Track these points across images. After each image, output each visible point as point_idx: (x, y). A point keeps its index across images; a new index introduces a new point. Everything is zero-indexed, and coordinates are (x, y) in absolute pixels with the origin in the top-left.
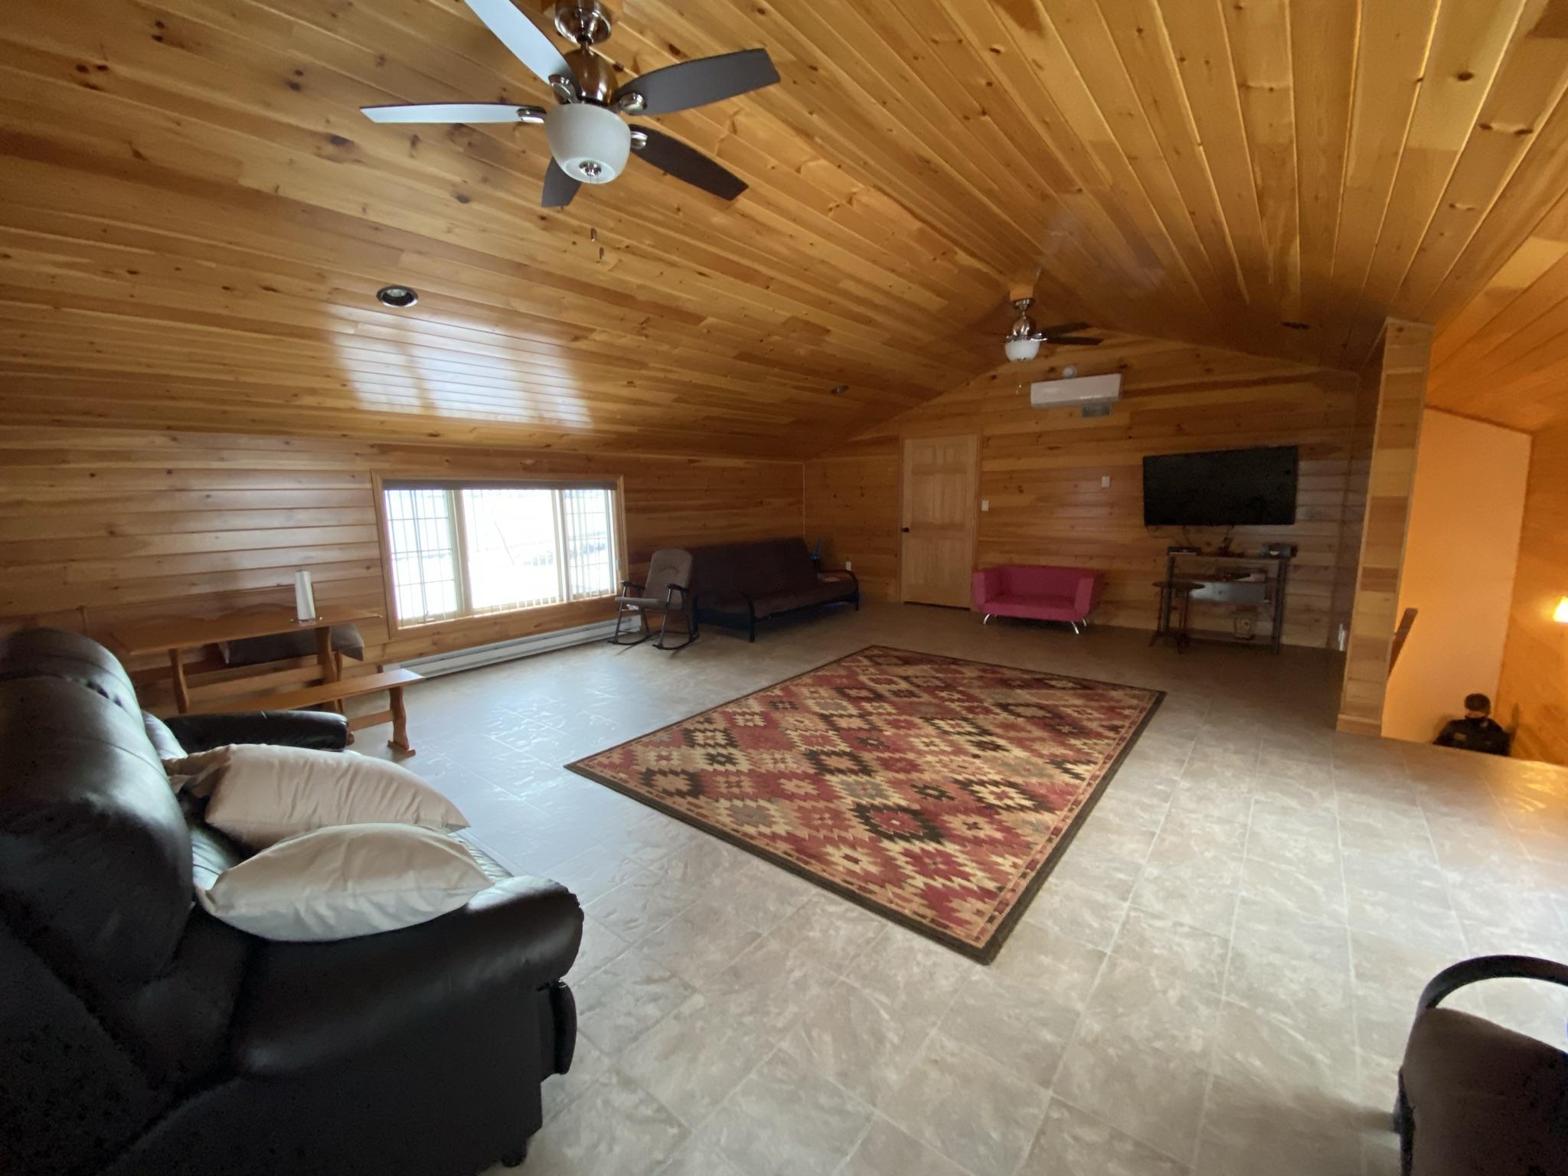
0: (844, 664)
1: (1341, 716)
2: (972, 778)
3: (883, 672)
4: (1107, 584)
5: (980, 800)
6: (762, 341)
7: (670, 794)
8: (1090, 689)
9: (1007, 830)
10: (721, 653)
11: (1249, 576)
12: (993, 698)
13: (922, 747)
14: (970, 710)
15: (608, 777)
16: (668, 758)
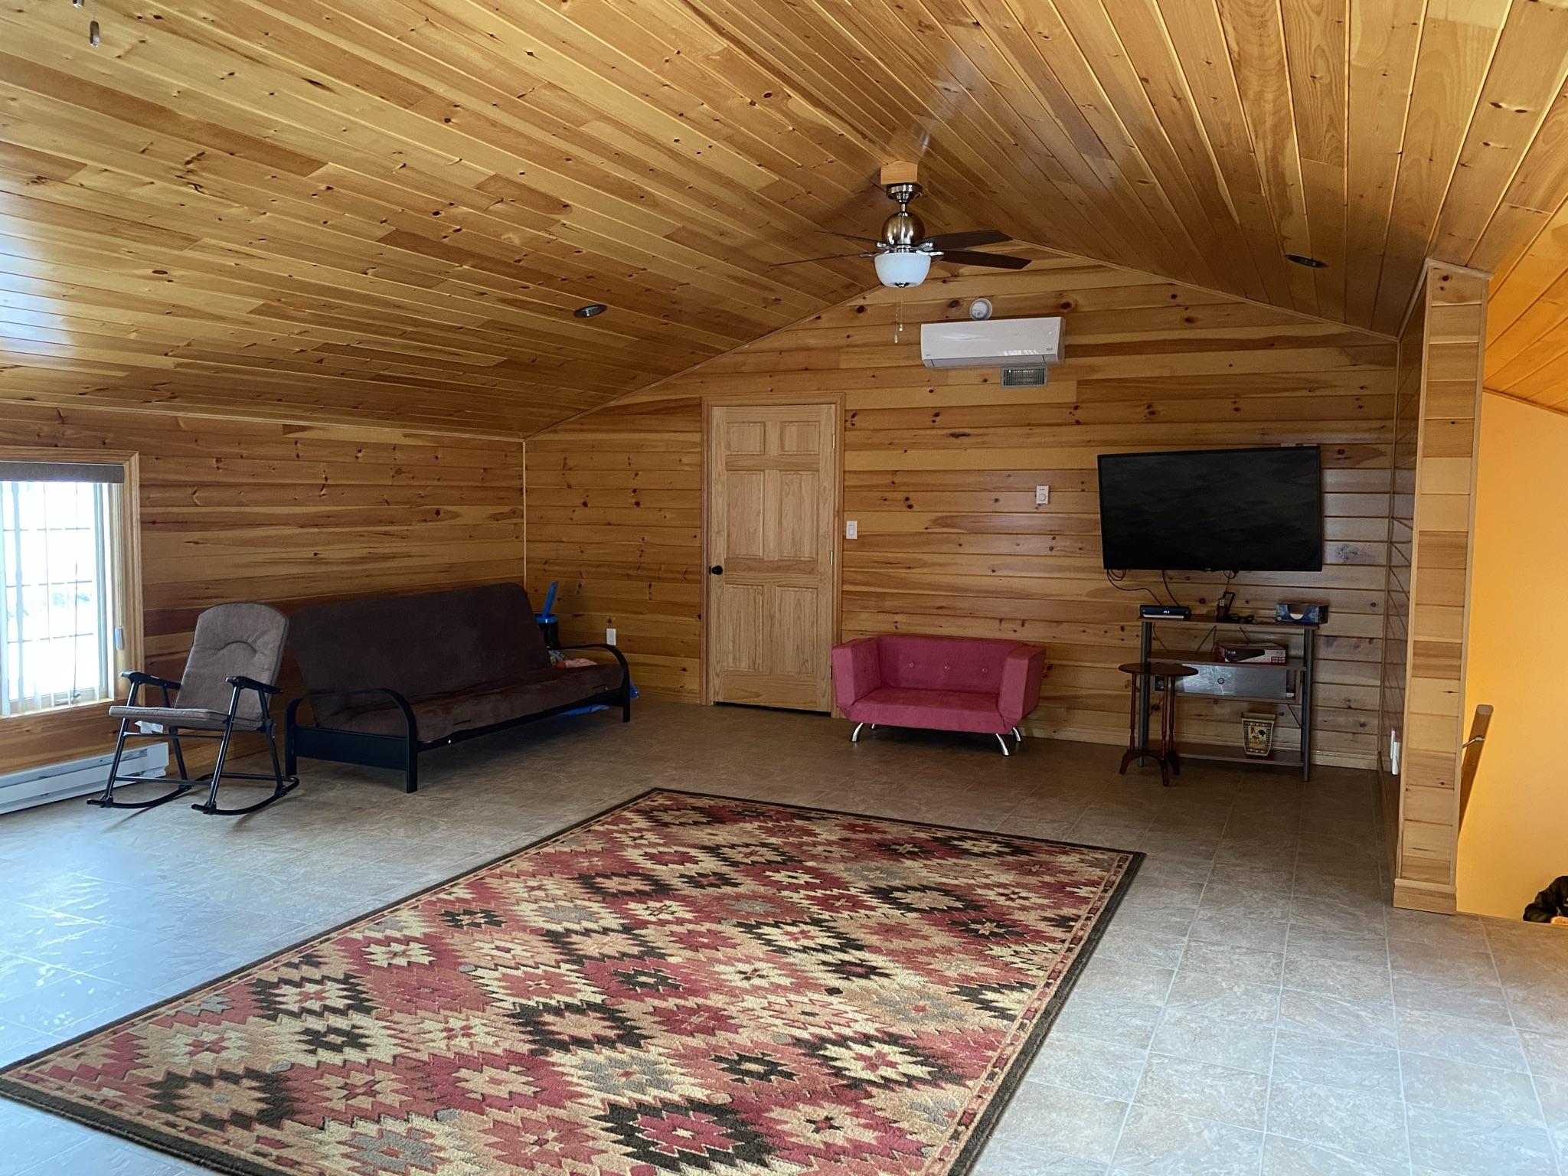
0: (597, 828)
1: (1398, 881)
2: (825, 1033)
3: (670, 840)
4: (1050, 667)
5: (838, 1072)
6: (436, 213)
7: (219, 1124)
8: (1027, 853)
9: (884, 1125)
10: (349, 815)
11: (1263, 653)
12: (865, 878)
13: (738, 982)
14: (826, 903)
15: (74, 1099)
16: (216, 1048)
